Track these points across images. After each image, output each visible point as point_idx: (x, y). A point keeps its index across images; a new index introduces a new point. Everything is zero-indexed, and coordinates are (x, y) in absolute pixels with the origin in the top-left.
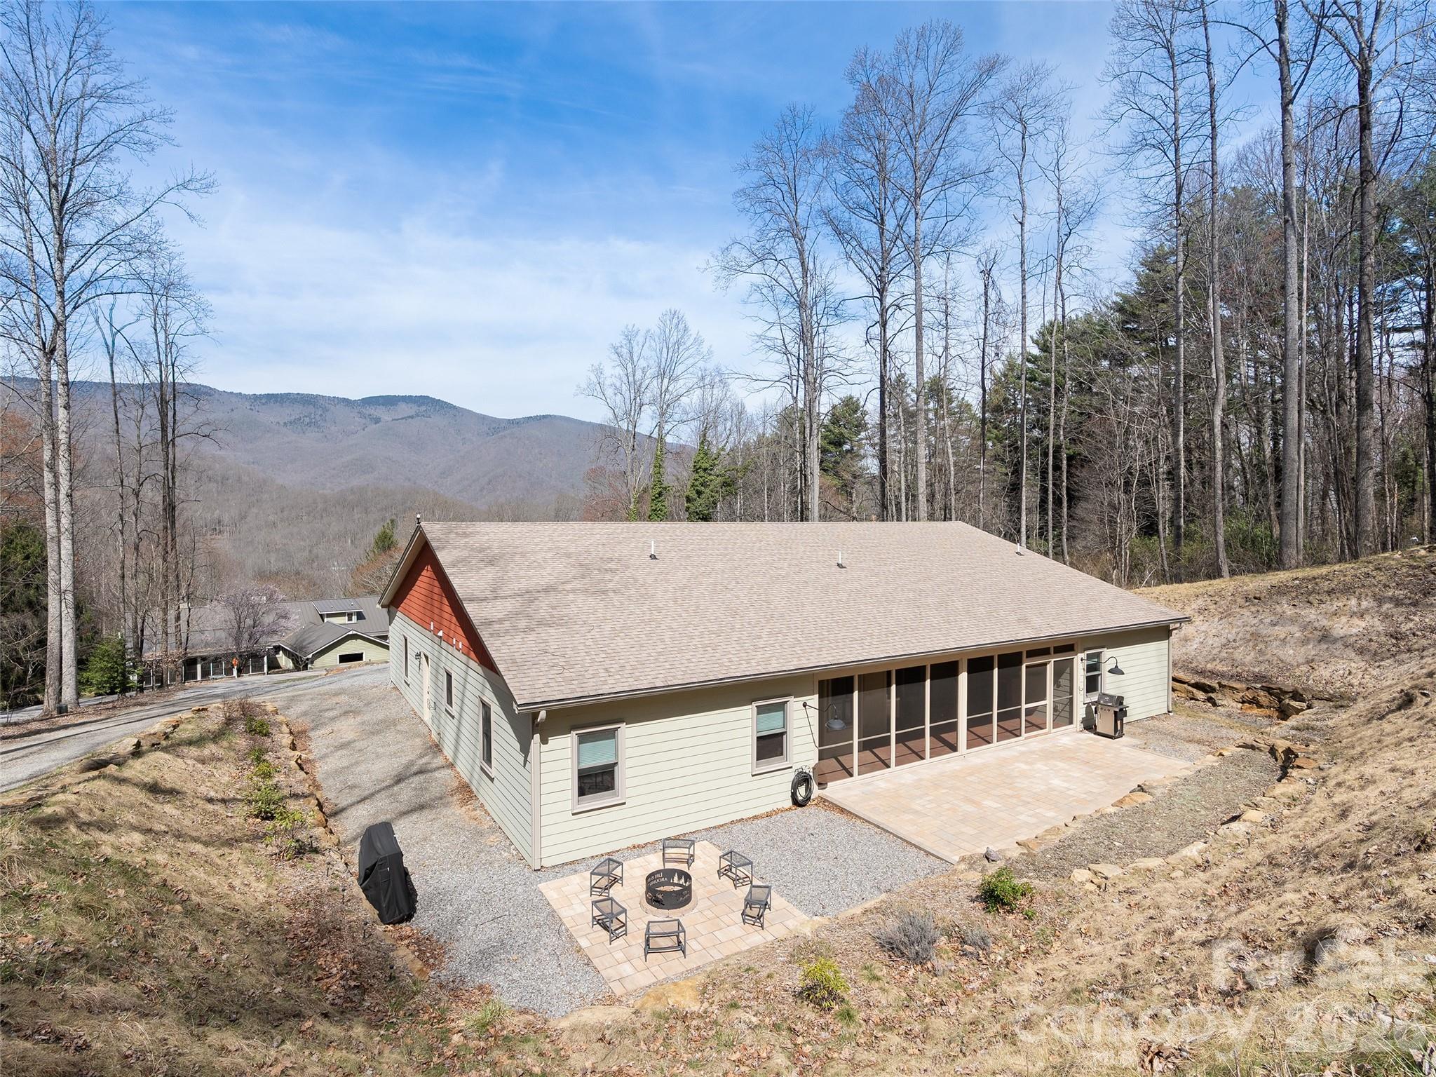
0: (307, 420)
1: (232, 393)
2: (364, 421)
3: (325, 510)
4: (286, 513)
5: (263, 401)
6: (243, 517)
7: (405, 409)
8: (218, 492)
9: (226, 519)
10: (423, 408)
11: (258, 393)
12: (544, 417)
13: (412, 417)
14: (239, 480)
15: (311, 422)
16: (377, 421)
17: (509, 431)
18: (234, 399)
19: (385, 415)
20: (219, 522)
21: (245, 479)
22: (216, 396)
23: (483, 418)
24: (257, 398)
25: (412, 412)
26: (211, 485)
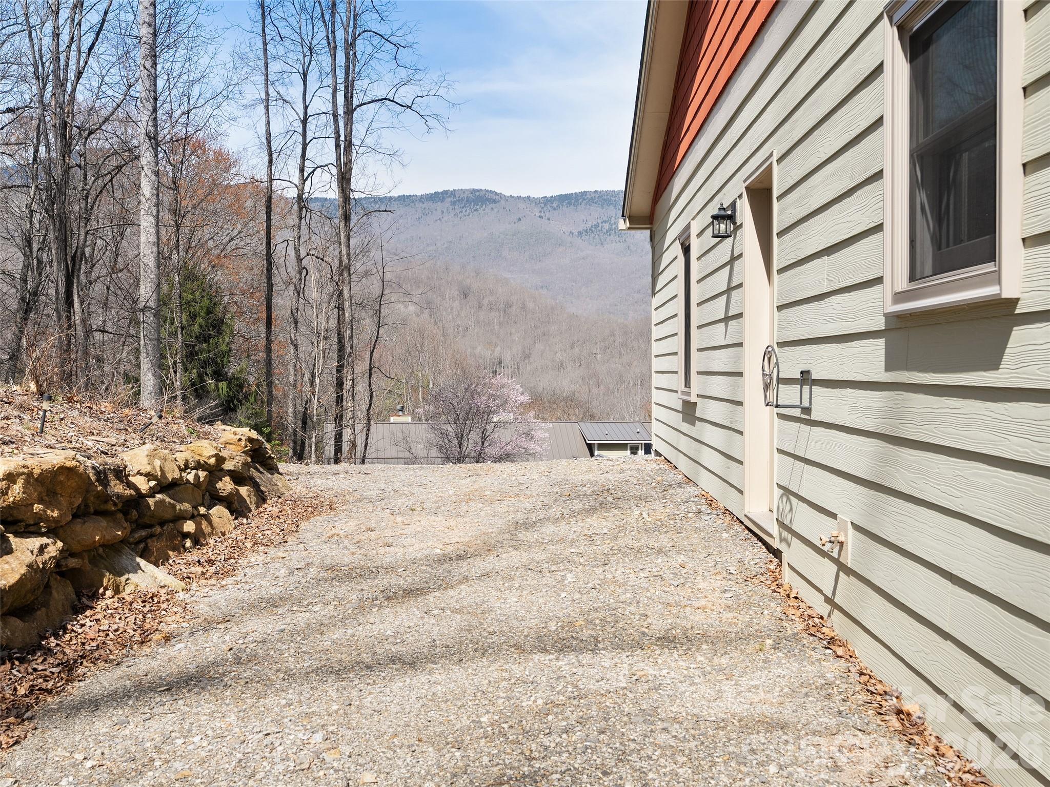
0: (606, 226)
1: (519, 197)
3: (623, 345)
4: (576, 350)
5: (555, 205)
6: (527, 356)
8: (500, 324)
9: (507, 358)
11: (549, 195)
14: (524, 308)
15: (610, 229)
18: (522, 205)
20: (500, 363)
21: (531, 305)
22: (503, 202)
24: (547, 201)
26: (493, 314)
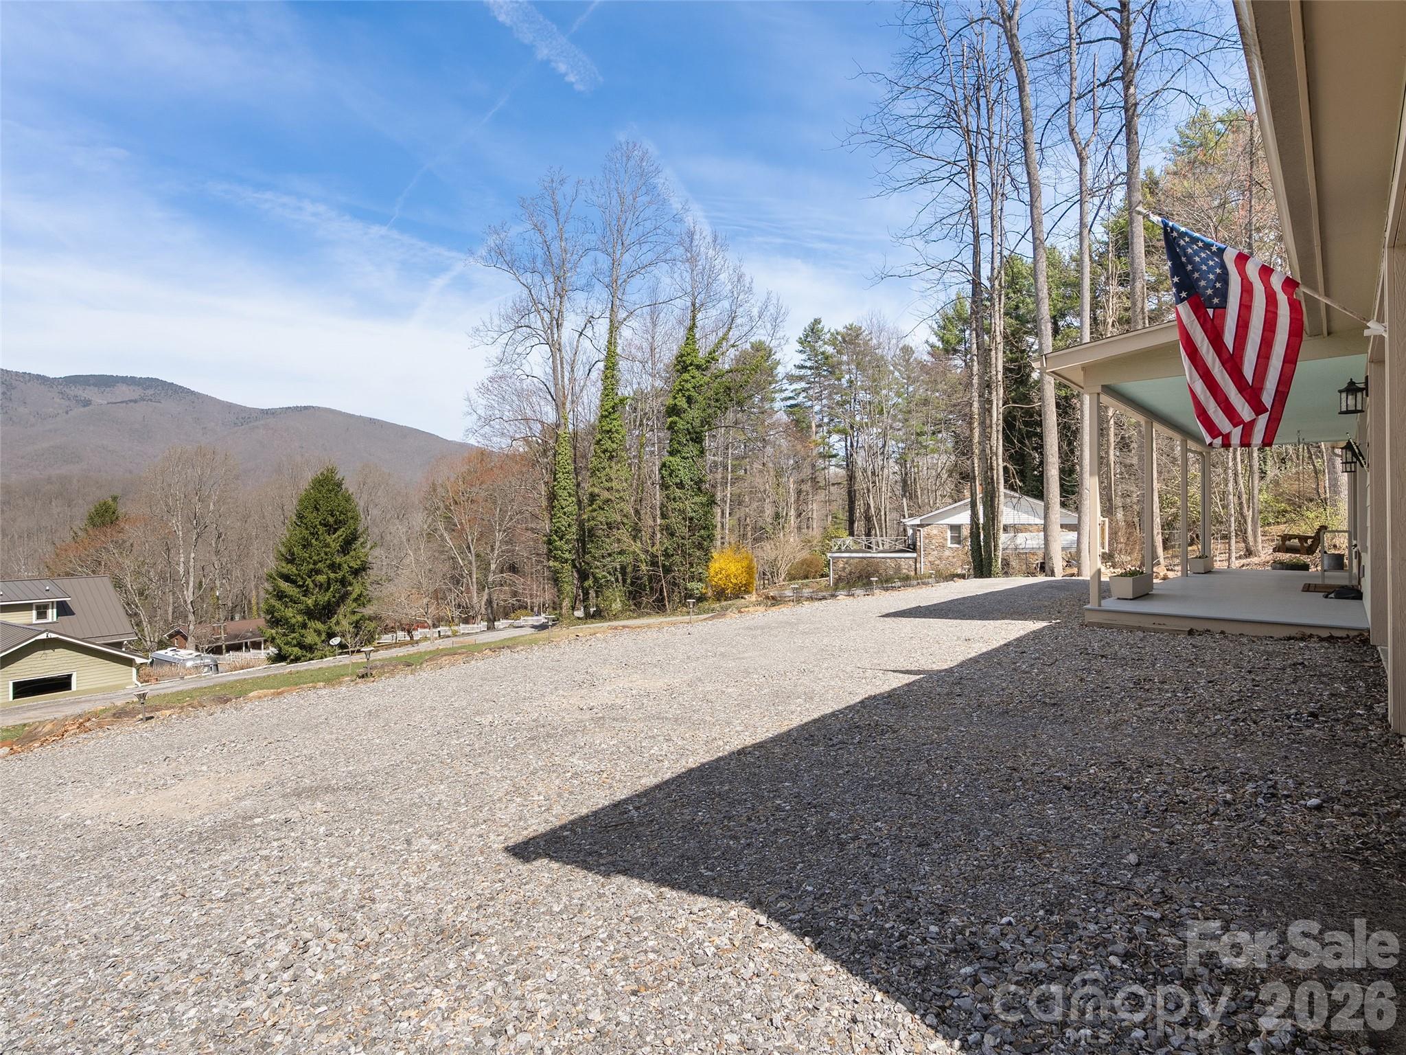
2: (67, 403)
7: (124, 392)
10: (150, 392)
12: (306, 408)
13: (135, 401)
16: (87, 403)
17: (262, 422)
19: (98, 398)
23: (230, 406)
25: (136, 396)
